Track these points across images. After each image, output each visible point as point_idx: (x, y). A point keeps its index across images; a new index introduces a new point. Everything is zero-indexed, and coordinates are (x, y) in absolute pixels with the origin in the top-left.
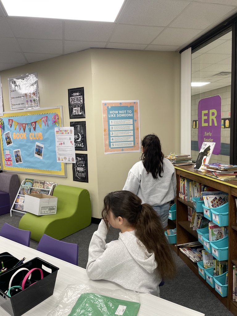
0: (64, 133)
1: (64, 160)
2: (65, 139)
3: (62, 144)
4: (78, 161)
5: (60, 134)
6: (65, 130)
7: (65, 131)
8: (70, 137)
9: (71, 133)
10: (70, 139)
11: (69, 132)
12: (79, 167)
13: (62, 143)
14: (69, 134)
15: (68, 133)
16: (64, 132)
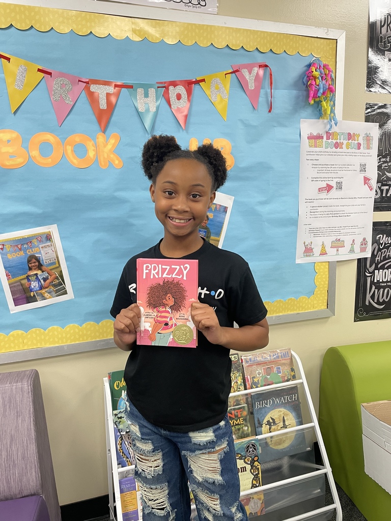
0: (344, 146)
1: (331, 252)
2: (345, 167)
3: (329, 188)
4: (380, 250)
5: (329, 150)
6: (349, 134)
7: (350, 136)
8: (363, 160)
9: (368, 148)
10: (363, 168)
11: (361, 140)
12: (383, 268)
13: (333, 184)
14: (359, 148)
15: (359, 145)
16: (345, 142)
